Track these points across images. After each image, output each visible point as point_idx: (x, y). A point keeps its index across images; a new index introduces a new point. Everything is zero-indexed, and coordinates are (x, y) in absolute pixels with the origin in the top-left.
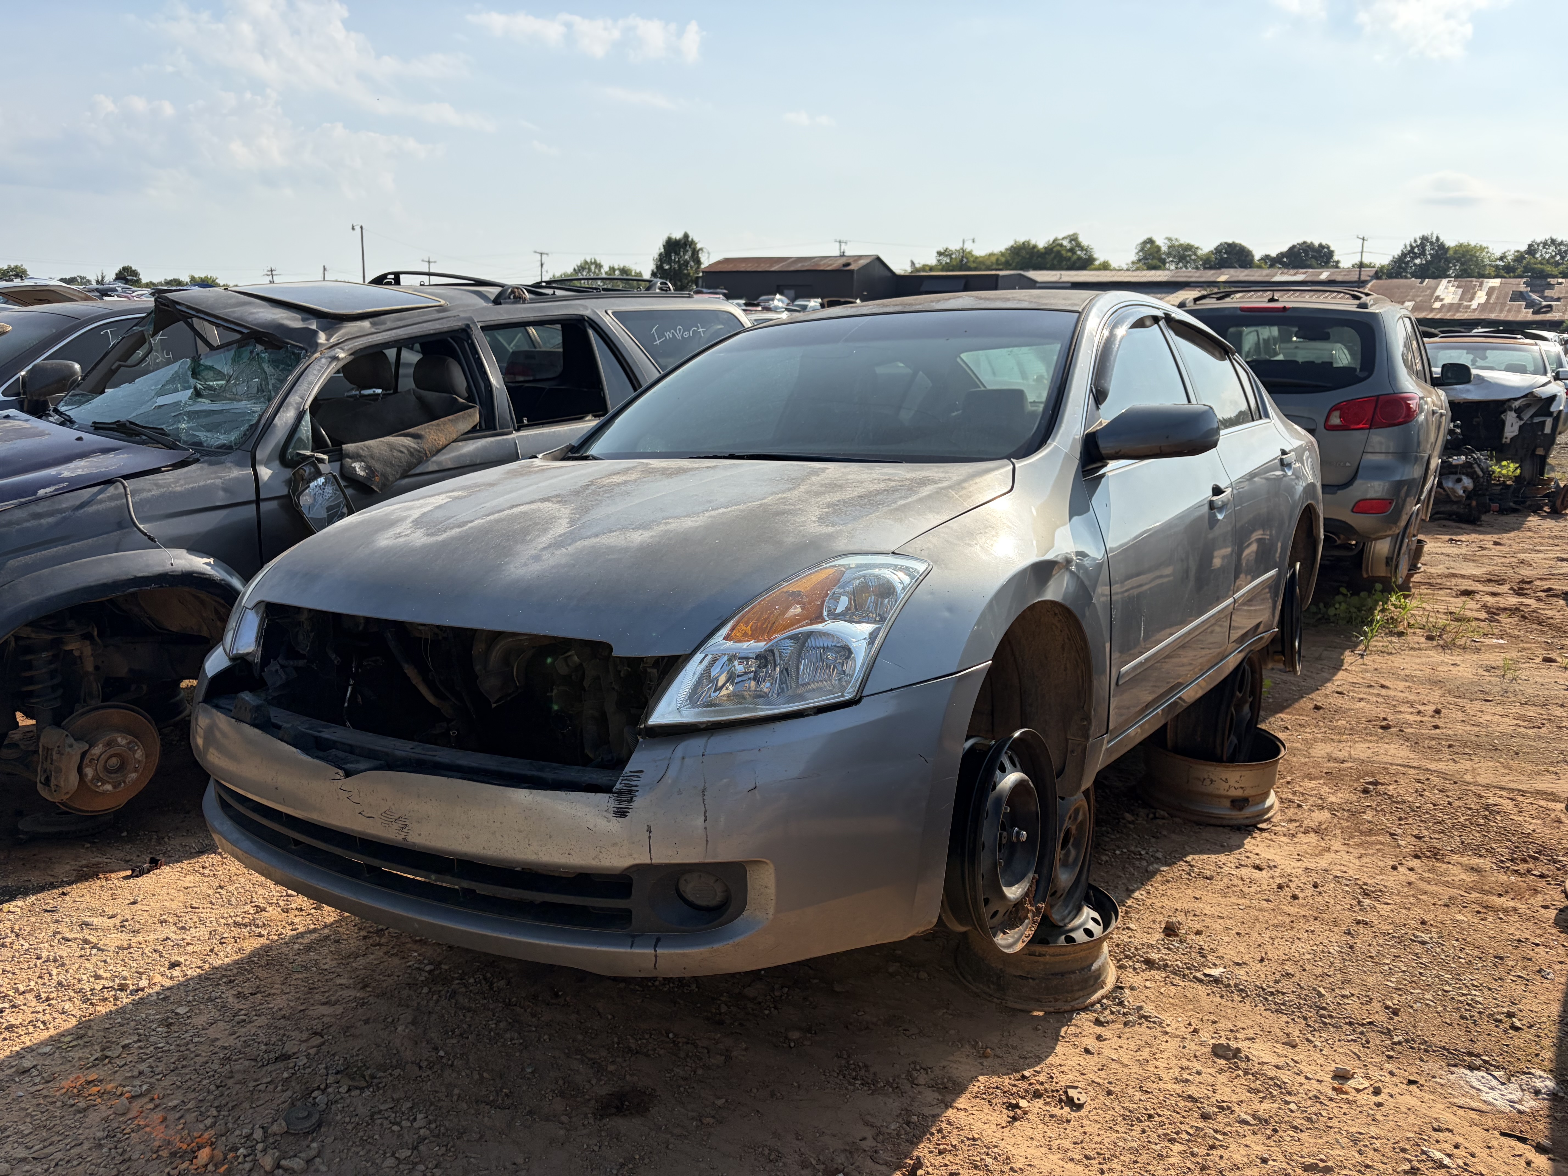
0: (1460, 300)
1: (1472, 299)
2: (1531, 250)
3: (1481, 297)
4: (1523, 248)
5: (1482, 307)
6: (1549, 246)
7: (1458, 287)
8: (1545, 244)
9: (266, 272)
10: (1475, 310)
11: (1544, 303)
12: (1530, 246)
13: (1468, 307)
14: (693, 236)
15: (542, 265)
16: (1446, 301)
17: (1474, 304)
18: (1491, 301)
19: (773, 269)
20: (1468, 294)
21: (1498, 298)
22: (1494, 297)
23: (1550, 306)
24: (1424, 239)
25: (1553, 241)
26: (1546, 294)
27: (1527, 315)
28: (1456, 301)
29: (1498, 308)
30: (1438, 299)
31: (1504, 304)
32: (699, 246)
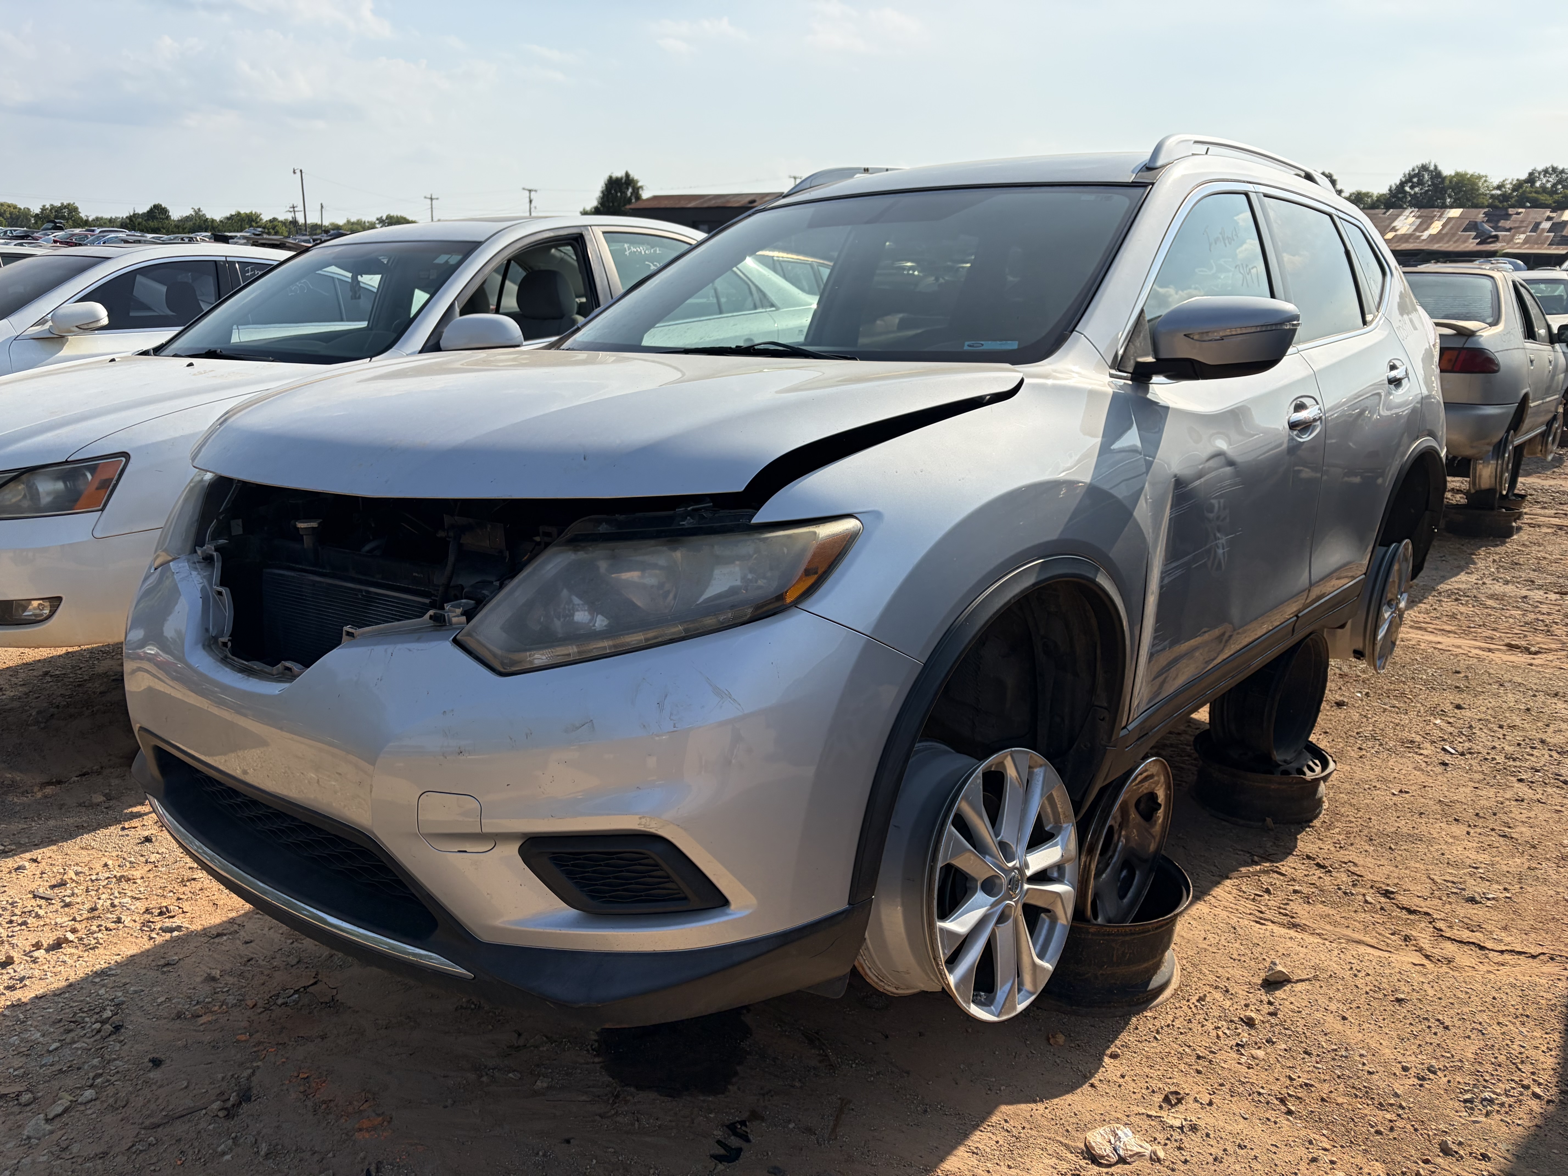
0: (1415, 230)
1: (1426, 229)
2: (1531, 179)
3: (1436, 227)
4: (1524, 176)
5: (1432, 238)
6: (1551, 174)
7: (1418, 217)
8: (1546, 171)
9: (288, 209)
10: (1424, 240)
11: (1494, 233)
12: (1531, 174)
13: (1419, 237)
14: (634, 175)
15: (531, 201)
16: (1399, 233)
17: (1425, 235)
18: (1444, 232)
19: (690, 206)
20: (1425, 223)
21: (1452, 228)
22: (1448, 227)
23: (1496, 237)
24: (1424, 168)
25: (1554, 169)
26: (1500, 225)
27: (1471, 245)
28: (1410, 231)
29: (1446, 239)
30: (1394, 229)
31: (1454, 235)
32: (639, 184)
